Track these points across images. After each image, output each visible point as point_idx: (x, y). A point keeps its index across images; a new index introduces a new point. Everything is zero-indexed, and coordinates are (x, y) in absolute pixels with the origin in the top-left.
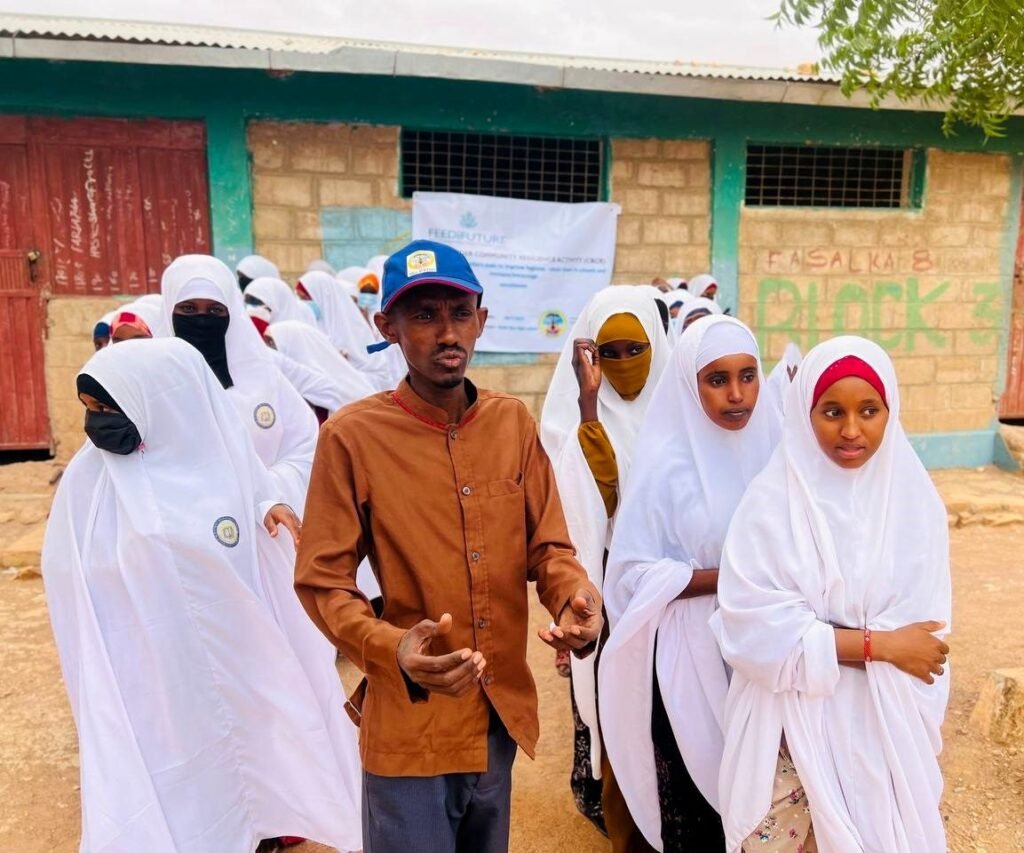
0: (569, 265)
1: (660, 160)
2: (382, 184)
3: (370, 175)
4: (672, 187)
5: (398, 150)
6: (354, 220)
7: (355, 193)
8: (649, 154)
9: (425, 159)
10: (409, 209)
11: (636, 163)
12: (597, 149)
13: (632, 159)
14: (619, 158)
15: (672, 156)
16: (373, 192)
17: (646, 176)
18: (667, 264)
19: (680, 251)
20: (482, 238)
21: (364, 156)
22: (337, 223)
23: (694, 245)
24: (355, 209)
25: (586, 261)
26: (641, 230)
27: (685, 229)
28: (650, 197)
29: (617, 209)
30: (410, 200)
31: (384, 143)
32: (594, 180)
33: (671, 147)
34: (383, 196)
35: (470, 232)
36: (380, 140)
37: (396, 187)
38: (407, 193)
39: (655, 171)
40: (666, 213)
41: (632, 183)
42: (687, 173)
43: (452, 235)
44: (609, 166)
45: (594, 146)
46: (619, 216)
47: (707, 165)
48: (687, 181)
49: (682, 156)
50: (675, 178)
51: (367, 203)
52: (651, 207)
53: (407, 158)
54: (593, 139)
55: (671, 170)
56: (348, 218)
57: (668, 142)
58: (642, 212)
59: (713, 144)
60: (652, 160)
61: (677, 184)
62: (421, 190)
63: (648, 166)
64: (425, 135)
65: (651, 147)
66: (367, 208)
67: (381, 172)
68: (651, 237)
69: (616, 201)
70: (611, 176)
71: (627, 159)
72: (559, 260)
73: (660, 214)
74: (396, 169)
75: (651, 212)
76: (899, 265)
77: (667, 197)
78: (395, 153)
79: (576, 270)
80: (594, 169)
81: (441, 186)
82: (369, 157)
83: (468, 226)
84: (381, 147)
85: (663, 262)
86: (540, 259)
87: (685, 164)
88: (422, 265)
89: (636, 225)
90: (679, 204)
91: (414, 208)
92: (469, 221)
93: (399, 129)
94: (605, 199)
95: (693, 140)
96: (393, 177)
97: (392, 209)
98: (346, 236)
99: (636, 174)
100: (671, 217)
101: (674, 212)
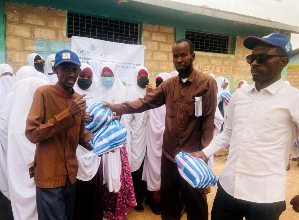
0: (127, 66)
1: (158, 32)
2: (60, 32)
3: (55, 28)
4: (162, 42)
5: (66, 19)
6: (48, 44)
7: (49, 34)
8: (155, 30)
9: (76, 24)
10: (70, 42)
11: (151, 32)
12: (137, 27)
13: (150, 31)
14: (146, 30)
15: (163, 31)
16: (56, 34)
17: (154, 37)
18: (160, 67)
19: (165, 63)
20: (97, 54)
21: (53, 20)
22: (41, 45)
23: (169, 61)
24: (48, 40)
25: (134, 65)
26: (152, 55)
27: (166, 56)
28: (155, 44)
29: (145, 48)
30: (70, 39)
31: (61, 16)
32: (136, 37)
33: (162, 28)
34: (60, 36)
35: (93, 52)
36: (59, 15)
37: (65, 33)
38: (69, 36)
39: (157, 36)
40: (160, 50)
41: (149, 39)
42: (167, 37)
43: (86, 52)
44: (142, 33)
45: (137, 25)
46: (145, 50)
47: (173, 35)
48: (167, 40)
49: (166, 31)
50: (163, 38)
51: (54, 38)
52: (156, 48)
53: (69, 23)
54: (137, 23)
55: (162, 36)
56: (46, 43)
57: (162, 26)
58: (153, 49)
59: (175, 28)
60: (156, 32)
61: (164, 41)
62: (75, 35)
63: (155, 34)
64: (76, 15)
65: (156, 28)
66: (53, 40)
67: (59, 27)
68: (155, 58)
69: (144, 45)
70: (143, 36)
71: (148, 31)
72: (125, 64)
73: (158, 50)
74: (65, 26)
75: (155, 50)
76: (228, 72)
77: (161, 45)
78: (65, 20)
79: (130, 67)
80: (137, 33)
81: (82, 34)
82: (54, 21)
83: (92, 50)
84: (60, 18)
85: (159, 67)
86: (118, 63)
87: (167, 34)
88: (66, 56)
89: (151, 54)
90: (164, 48)
91: (72, 41)
92: (93, 47)
93: (67, 12)
94: (140, 44)
95: (169, 27)
96: (64, 29)
97: (63, 41)
98: (45, 50)
99: (151, 36)
100: (162, 52)
101: (163, 50)
